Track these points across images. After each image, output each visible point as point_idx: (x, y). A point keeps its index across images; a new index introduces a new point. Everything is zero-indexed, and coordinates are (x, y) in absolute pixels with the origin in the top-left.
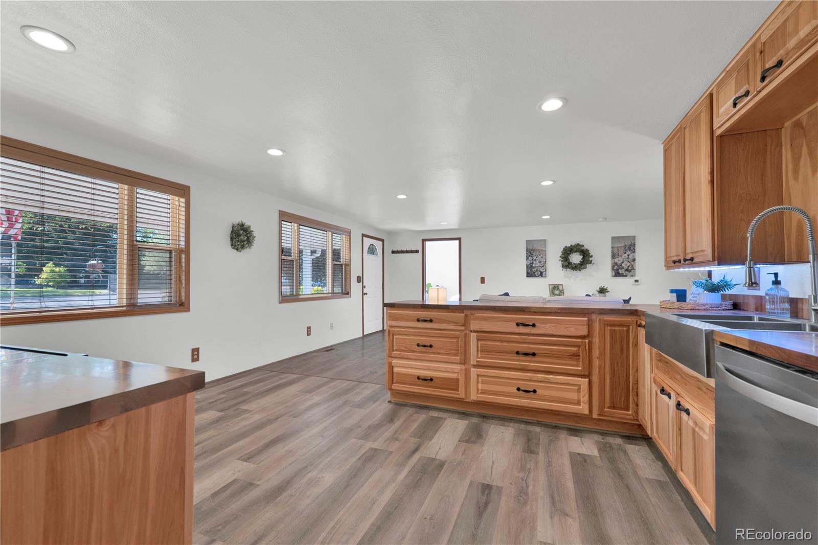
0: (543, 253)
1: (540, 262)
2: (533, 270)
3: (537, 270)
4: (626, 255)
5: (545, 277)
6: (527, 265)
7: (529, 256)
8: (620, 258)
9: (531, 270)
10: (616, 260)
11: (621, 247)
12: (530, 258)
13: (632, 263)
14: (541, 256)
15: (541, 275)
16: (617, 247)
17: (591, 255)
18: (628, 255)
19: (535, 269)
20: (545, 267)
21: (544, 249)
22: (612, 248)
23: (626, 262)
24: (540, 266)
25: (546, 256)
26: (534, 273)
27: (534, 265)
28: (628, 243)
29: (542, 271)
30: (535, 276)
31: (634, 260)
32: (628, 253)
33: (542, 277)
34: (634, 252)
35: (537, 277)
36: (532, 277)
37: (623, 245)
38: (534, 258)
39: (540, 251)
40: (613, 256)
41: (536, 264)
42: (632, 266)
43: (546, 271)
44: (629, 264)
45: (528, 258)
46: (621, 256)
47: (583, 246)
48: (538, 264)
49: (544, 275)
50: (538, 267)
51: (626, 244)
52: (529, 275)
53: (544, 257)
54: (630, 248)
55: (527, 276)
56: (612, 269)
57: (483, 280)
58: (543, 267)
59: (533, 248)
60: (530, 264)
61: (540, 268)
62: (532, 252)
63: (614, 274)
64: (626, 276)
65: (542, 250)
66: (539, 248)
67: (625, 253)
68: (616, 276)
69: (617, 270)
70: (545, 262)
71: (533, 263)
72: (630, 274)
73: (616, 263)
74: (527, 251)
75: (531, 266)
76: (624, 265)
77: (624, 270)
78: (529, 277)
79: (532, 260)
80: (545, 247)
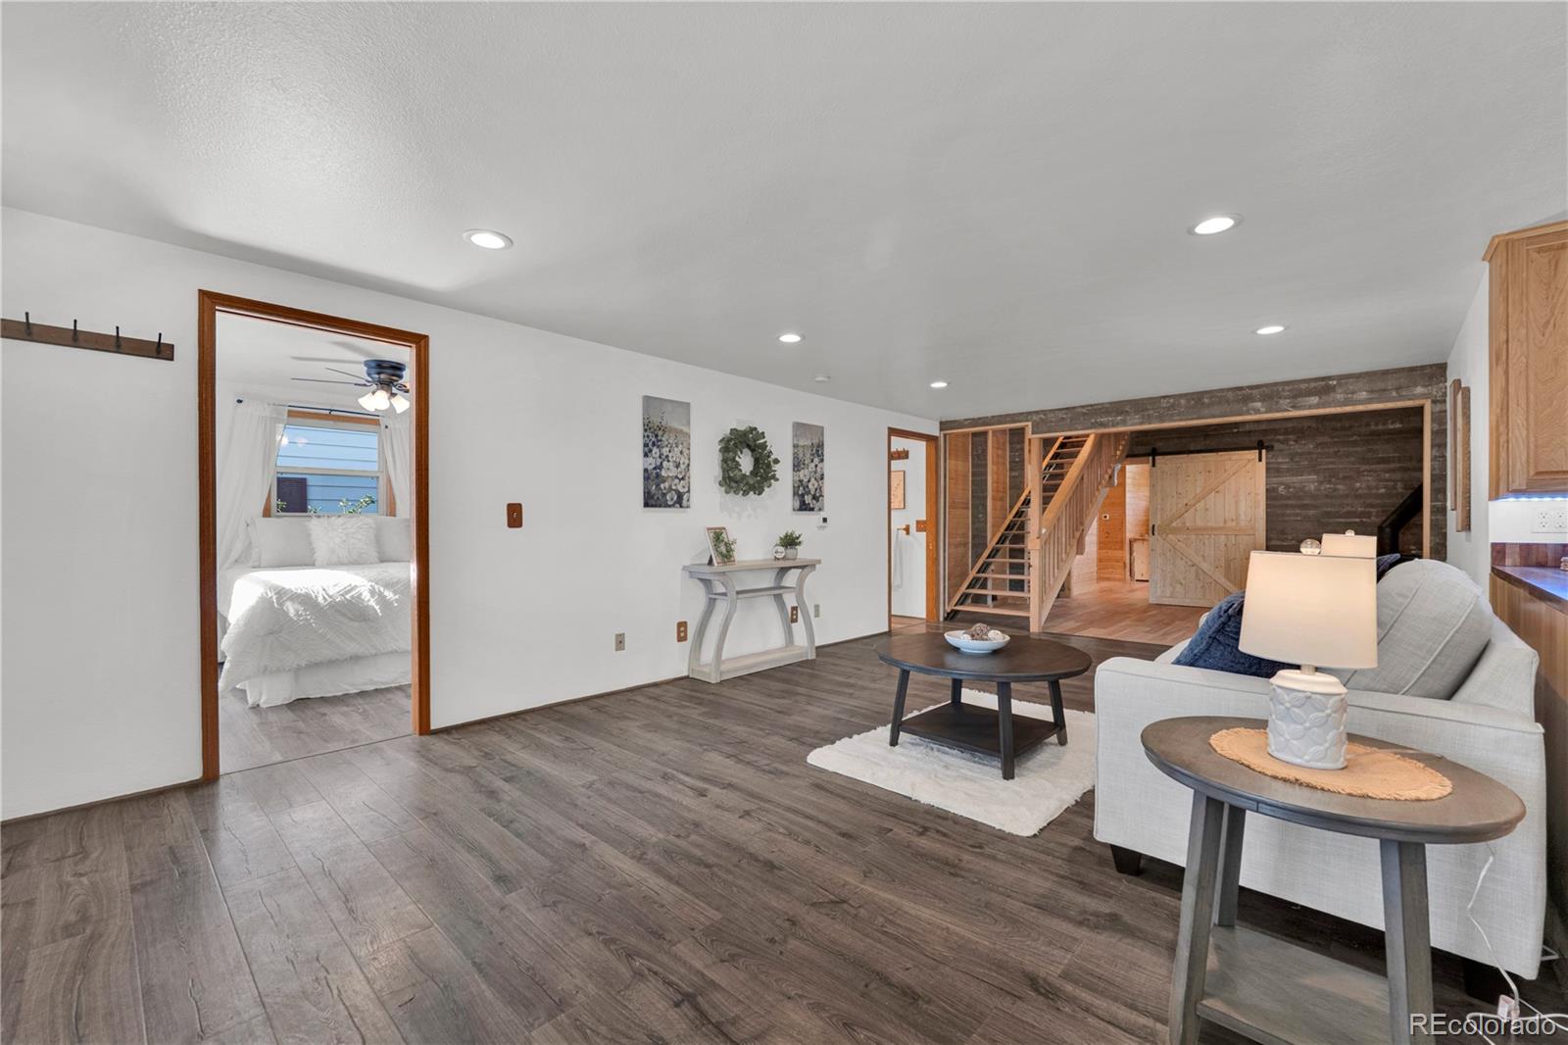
0: (683, 440)
1: (678, 466)
2: (662, 486)
3: (670, 489)
4: (813, 465)
5: (688, 507)
6: (646, 470)
7: (653, 444)
8: (806, 471)
9: (658, 485)
10: (801, 473)
11: (807, 446)
12: (654, 450)
13: (820, 483)
14: (680, 447)
15: (680, 501)
16: (803, 447)
17: (772, 457)
18: (816, 466)
19: (667, 485)
20: (687, 478)
21: (685, 429)
22: (795, 446)
23: (813, 480)
24: (677, 477)
25: (689, 449)
26: (664, 495)
27: (663, 473)
28: (816, 441)
29: (681, 491)
30: (667, 506)
31: (822, 477)
32: (816, 460)
33: (681, 507)
34: (822, 460)
35: (670, 506)
36: (660, 506)
37: (809, 443)
38: (665, 451)
39: (678, 432)
40: (797, 466)
41: (668, 470)
42: (820, 489)
43: (689, 491)
44: (816, 485)
45: (650, 451)
46: (807, 467)
47: (762, 434)
48: (673, 472)
49: (685, 503)
50: (673, 478)
51: (814, 441)
52: (653, 502)
53: (686, 452)
54: (818, 451)
55: (646, 505)
56: (795, 493)
57: (515, 516)
58: (683, 479)
59: (663, 423)
60: (655, 468)
61: (677, 481)
62: (660, 433)
63: (797, 504)
64: (812, 509)
65: (681, 431)
66: (675, 425)
67: (812, 461)
68: (801, 509)
69: (803, 496)
70: (689, 465)
71: (660, 467)
72: (817, 506)
73: (801, 481)
74: (648, 427)
75: (658, 476)
76: (810, 486)
77: (810, 497)
78: (652, 506)
79: (660, 457)
80: (688, 423)
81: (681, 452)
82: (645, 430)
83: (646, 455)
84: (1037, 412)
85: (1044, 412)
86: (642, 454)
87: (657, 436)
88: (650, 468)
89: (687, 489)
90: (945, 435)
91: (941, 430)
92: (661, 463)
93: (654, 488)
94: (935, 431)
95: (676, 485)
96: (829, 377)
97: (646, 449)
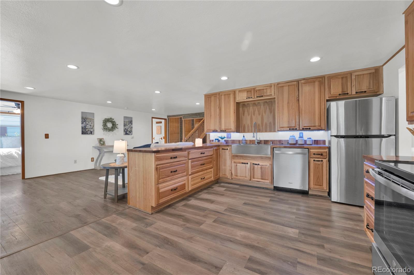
0: (92, 120)
1: (91, 126)
2: (86, 130)
3: (89, 131)
4: (129, 125)
5: (94, 134)
6: (82, 127)
7: (84, 121)
8: (127, 127)
9: (85, 130)
10: (126, 127)
12: (84, 123)
13: (131, 129)
14: (91, 122)
15: (91, 133)
16: (126, 121)
17: (116, 124)
18: (130, 125)
19: (88, 130)
20: (93, 128)
21: (93, 118)
22: (124, 121)
23: (129, 128)
24: (90, 128)
25: (94, 122)
26: (87, 132)
27: (87, 127)
28: (130, 120)
29: (92, 131)
30: (88, 134)
31: (132, 128)
32: (130, 124)
33: (92, 134)
34: (132, 124)
35: (89, 134)
36: (86, 134)
37: (128, 121)
38: (87, 123)
39: (90, 119)
40: (125, 125)
41: (88, 127)
42: (131, 130)
43: (94, 131)
44: (130, 129)
45: (83, 123)
46: (128, 126)
47: (114, 119)
48: (89, 127)
49: (93, 133)
50: (89, 128)
51: (129, 120)
52: (83, 133)
53: (93, 123)
54: (131, 122)
55: (82, 134)
56: (124, 131)
57: (47, 136)
58: (92, 128)
59: (87, 117)
60: (84, 126)
61: (90, 129)
62: (86, 119)
63: (125, 133)
64: (129, 134)
65: (92, 119)
66: (90, 117)
67: (129, 124)
68: (126, 134)
69: (126, 132)
70: (94, 126)
71: (86, 126)
72: (130, 134)
73: (126, 129)
74: (82, 118)
75: (85, 128)
76: (128, 129)
77: (128, 132)
78: (84, 134)
79: (86, 124)
80: (94, 117)
81: (92, 123)
82: (82, 119)
83: (82, 124)
84: (183, 115)
85: (185, 114)
86: (81, 124)
87: (85, 120)
88: (83, 126)
89: (93, 131)
90: (168, 119)
91: (167, 117)
92: (86, 125)
93: (84, 130)
94: (166, 118)
95: (90, 130)
96: (128, 108)
97: (82, 123)
